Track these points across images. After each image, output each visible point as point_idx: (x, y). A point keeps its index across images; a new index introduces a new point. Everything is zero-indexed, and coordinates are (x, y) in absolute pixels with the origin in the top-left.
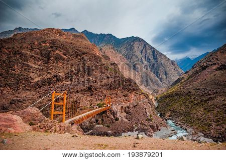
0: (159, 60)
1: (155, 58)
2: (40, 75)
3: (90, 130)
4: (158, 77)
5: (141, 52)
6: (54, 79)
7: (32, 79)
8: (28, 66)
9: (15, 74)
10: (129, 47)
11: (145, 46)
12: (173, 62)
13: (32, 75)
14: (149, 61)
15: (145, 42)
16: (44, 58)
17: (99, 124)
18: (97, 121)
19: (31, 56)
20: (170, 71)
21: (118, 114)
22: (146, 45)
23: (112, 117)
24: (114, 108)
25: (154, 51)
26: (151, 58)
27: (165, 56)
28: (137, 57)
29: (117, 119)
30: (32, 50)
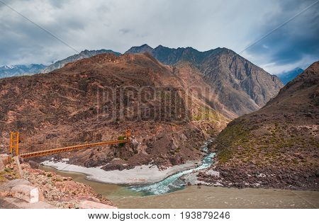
0: (253, 75)
1: (248, 74)
2: (78, 108)
3: (106, 163)
4: (252, 98)
5: (230, 67)
6: (91, 112)
7: (70, 113)
8: (66, 99)
9: (54, 109)
10: (213, 62)
11: (234, 59)
12: (274, 77)
13: (70, 109)
14: (240, 77)
15: (234, 53)
16: (82, 91)
17: (117, 157)
18: (115, 154)
19: (70, 90)
20: (270, 89)
21: (139, 148)
22: (235, 57)
23: (131, 150)
24: (135, 141)
25: (247, 64)
26: (243, 73)
27: (262, 70)
28: (224, 74)
29: (136, 152)
30: (70, 83)
